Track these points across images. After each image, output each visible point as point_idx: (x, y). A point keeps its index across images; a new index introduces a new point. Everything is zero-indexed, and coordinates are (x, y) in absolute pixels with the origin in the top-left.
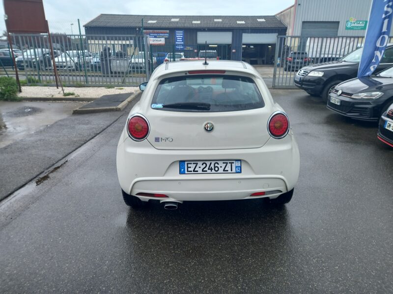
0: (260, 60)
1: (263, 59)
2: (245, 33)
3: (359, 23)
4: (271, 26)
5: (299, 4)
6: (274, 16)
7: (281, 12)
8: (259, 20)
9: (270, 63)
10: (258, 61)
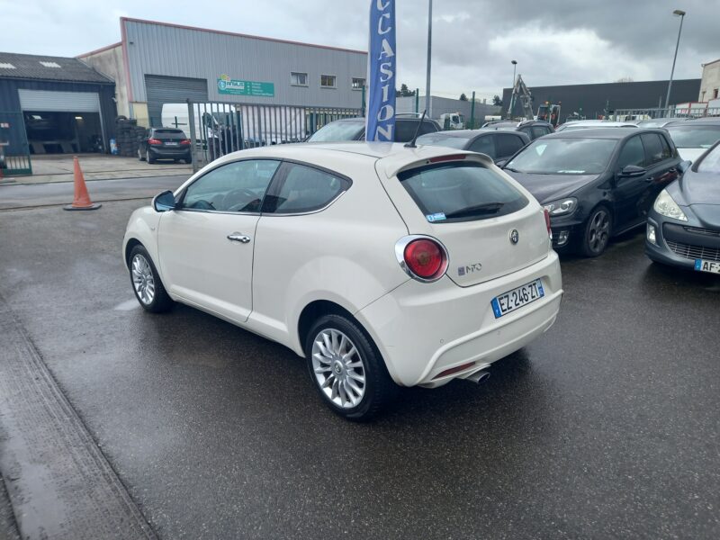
0: (65, 145)
1: (73, 142)
2: (24, 88)
3: (236, 84)
4: (81, 78)
5: (131, 43)
6: (74, 59)
7: (92, 54)
8: (47, 64)
9: (92, 149)
10: (63, 147)
